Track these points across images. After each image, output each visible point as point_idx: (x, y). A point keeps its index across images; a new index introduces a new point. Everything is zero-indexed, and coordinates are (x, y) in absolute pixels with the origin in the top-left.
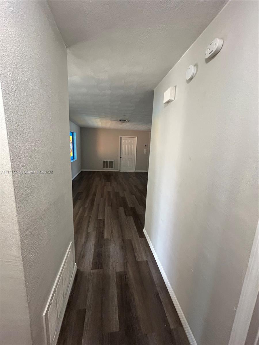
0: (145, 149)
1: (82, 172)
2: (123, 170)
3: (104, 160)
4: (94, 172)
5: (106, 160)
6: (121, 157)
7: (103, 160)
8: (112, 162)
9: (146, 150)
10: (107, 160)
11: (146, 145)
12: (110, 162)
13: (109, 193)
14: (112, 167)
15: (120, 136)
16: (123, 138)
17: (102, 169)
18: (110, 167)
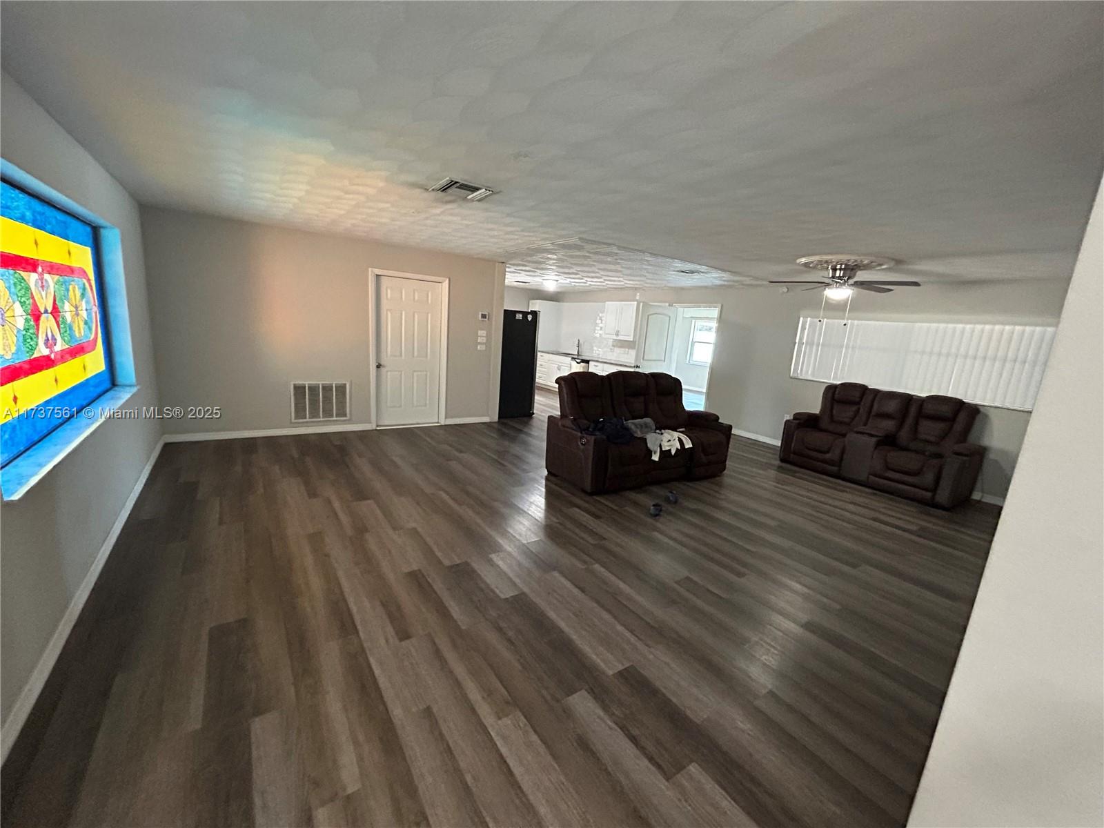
0: (480, 333)
1: (167, 446)
2: (393, 419)
3: (299, 382)
4: (250, 445)
5: (307, 383)
6: (379, 366)
7: (292, 383)
8: (341, 389)
9: (487, 336)
10: (313, 382)
11: (484, 316)
12: (327, 389)
13: (417, 580)
14: (342, 413)
15: (372, 272)
16: (385, 282)
17: (292, 425)
18: (328, 413)
